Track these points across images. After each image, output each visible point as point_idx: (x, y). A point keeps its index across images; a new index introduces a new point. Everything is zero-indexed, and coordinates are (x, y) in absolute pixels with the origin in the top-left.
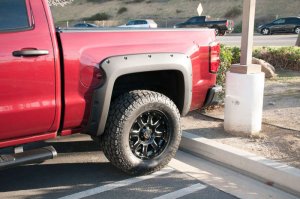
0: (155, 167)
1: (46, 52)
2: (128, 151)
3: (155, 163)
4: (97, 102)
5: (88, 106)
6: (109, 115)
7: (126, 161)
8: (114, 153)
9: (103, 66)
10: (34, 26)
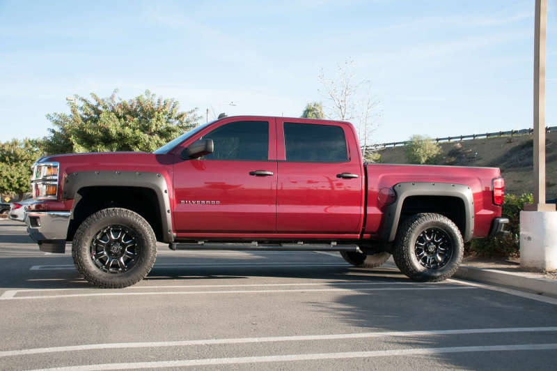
0: (438, 277)
1: (357, 176)
2: (413, 257)
3: (438, 274)
4: (390, 215)
5: (383, 217)
6: (398, 228)
7: (412, 265)
8: (403, 263)
9: (396, 188)
10: (350, 159)
